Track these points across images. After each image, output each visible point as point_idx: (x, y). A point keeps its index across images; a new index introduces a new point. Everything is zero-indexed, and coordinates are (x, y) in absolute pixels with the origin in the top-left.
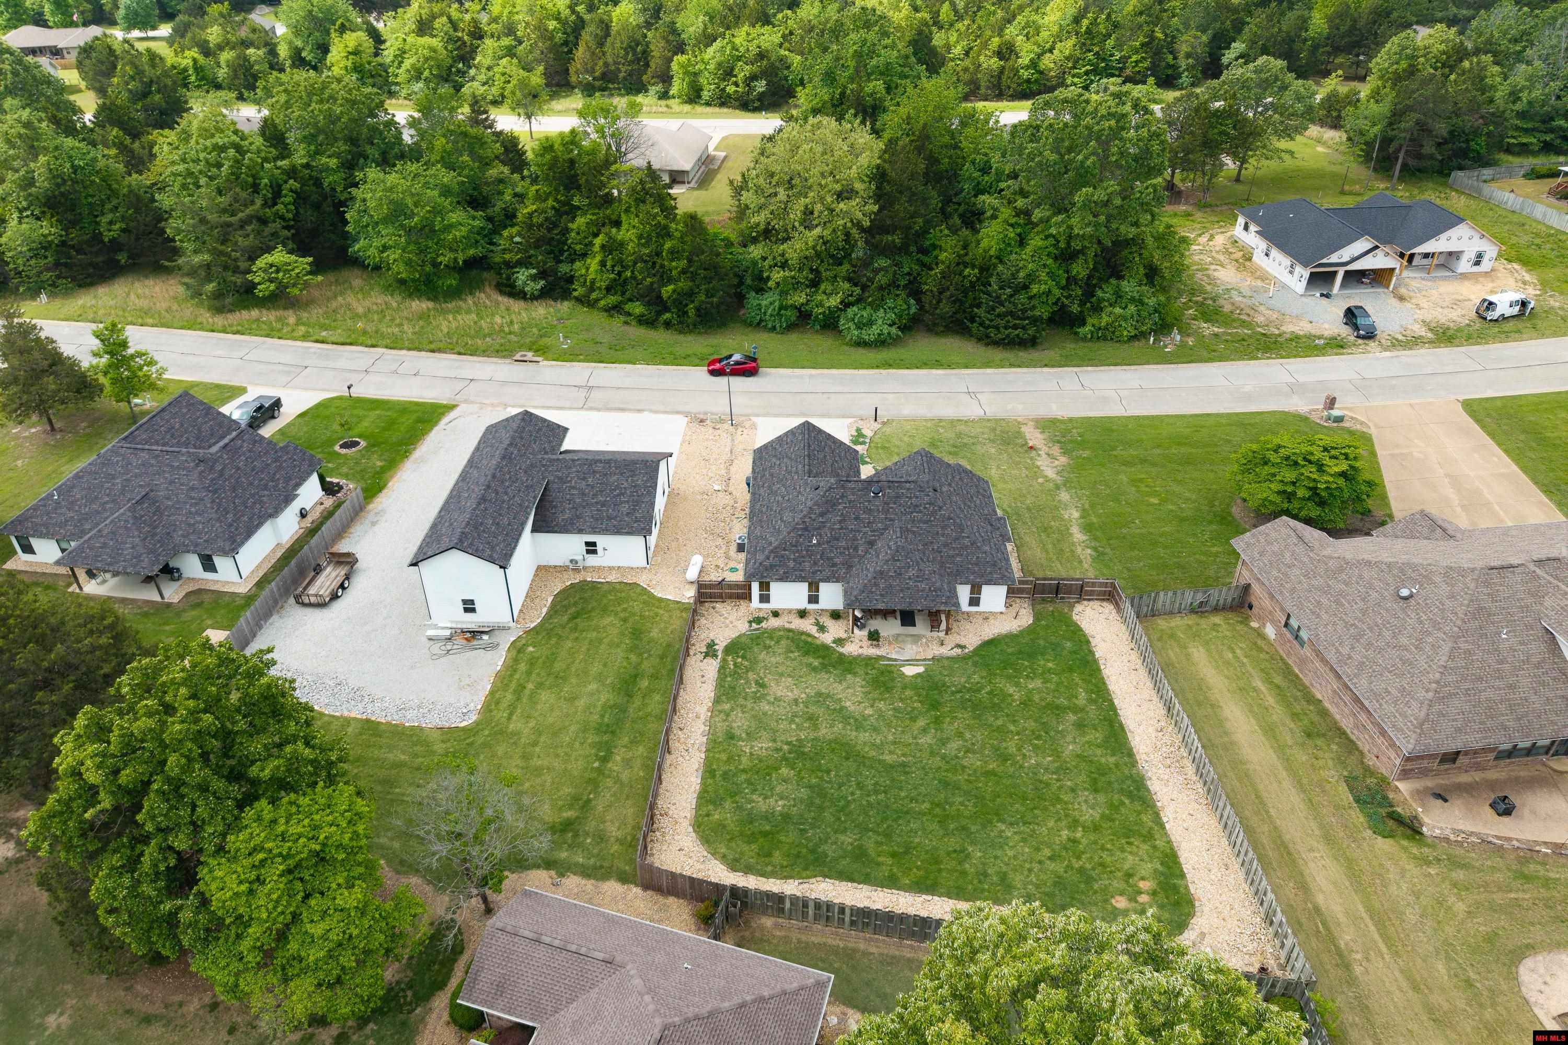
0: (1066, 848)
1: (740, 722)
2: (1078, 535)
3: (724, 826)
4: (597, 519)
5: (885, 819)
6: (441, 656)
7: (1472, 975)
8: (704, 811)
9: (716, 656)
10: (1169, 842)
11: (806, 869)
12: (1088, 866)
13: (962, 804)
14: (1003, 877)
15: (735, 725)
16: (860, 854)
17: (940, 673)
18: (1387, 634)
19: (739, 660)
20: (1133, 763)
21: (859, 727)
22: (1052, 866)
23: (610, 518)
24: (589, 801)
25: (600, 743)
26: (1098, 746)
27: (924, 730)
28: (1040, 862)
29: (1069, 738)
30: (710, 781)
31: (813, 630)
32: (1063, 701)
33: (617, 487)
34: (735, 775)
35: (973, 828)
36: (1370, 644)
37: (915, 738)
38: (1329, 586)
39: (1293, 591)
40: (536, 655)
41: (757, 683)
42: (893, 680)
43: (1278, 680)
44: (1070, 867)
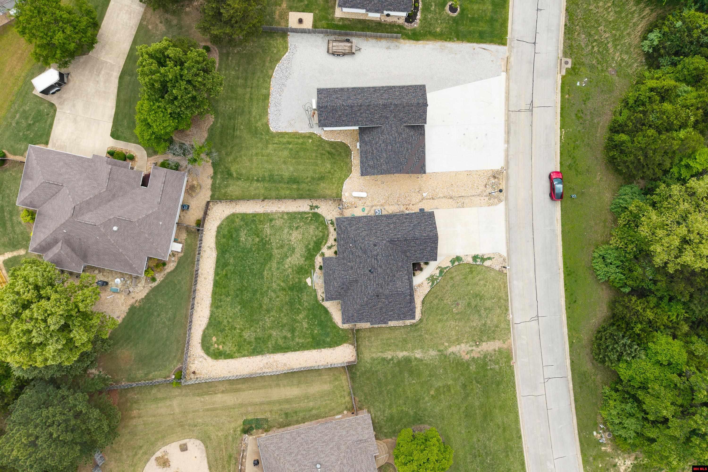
0: (232, 326)
1: (278, 223)
2: (401, 354)
3: (233, 223)
4: (365, 152)
5: (240, 272)
6: (304, 109)
7: (198, 428)
8: (239, 216)
9: (311, 210)
10: (237, 357)
11: (220, 249)
12: (226, 332)
13: (247, 296)
14: (221, 306)
15: (277, 221)
16: (226, 265)
17: (308, 292)
18: (304, 452)
19: (310, 218)
20: (269, 352)
21: (278, 263)
22: (225, 321)
23: (366, 157)
24: (240, 179)
25: (265, 177)
26: (276, 343)
27: (279, 285)
28: (226, 318)
29: (279, 333)
30: (251, 216)
31: (329, 244)
32: (297, 334)
33: (380, 157)
34: (254, 224)
35: (237, 299)
36: (302, 445)
37: (275, 282)
38: (333, 442)
39: (335, 428)
40: (307, 144)
41: (298, 226)
42: (303, 274)
43: (314, 412)
44: (225, 326)
